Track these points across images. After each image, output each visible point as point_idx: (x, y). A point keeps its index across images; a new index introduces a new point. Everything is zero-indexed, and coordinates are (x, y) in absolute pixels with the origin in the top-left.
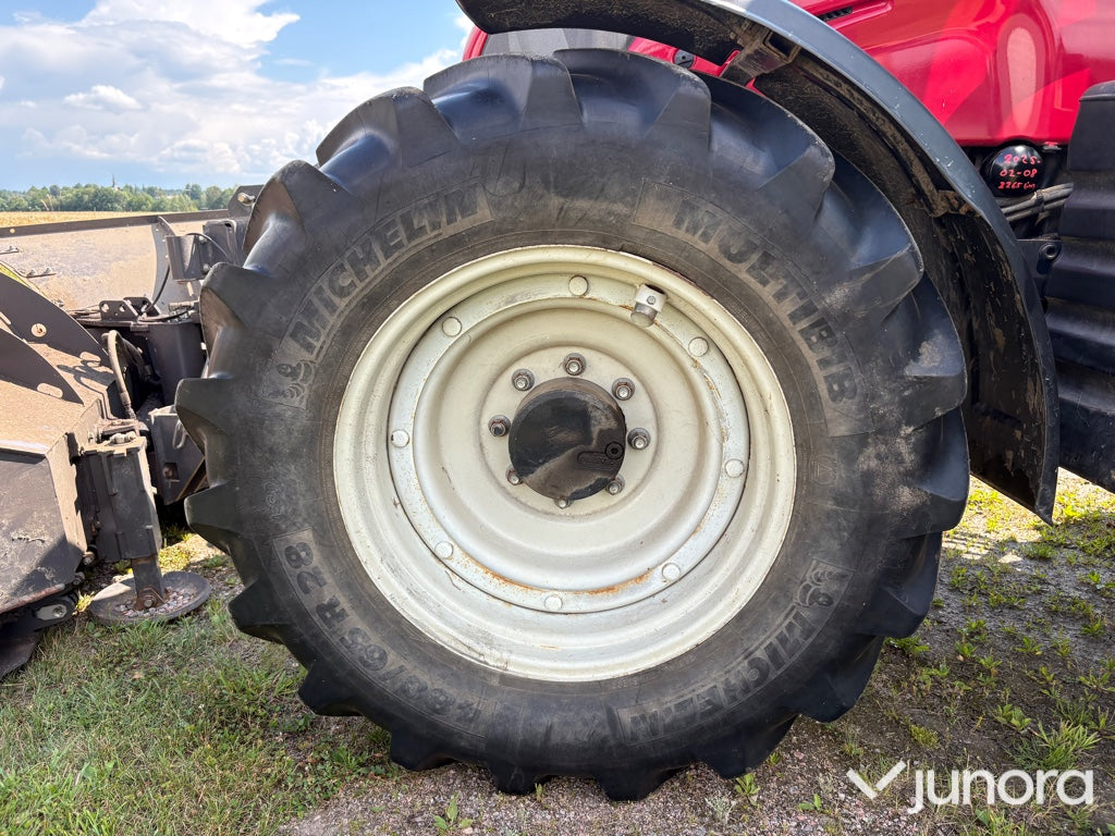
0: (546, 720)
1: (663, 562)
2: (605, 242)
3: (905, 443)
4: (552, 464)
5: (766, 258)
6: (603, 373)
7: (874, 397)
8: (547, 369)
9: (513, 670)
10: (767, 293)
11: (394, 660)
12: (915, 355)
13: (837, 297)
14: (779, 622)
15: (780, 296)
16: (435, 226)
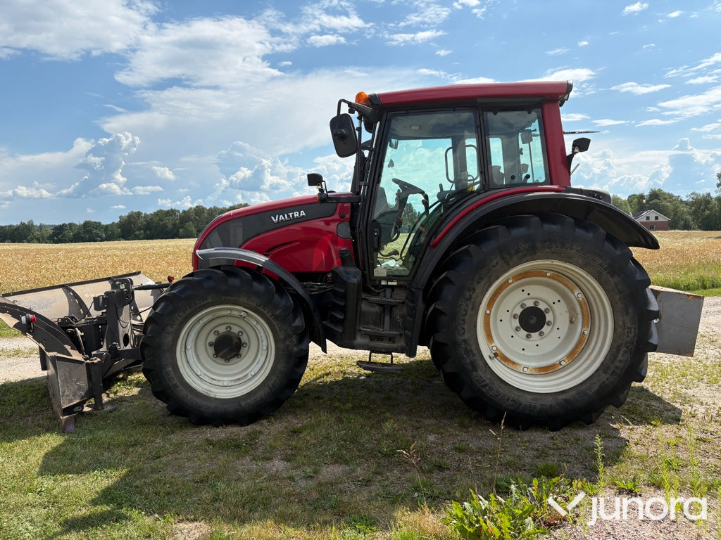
0: (225, 406)
1: (251, 371)
2: (234, 304)
3: (294, 339)
4: (224, 351)
5: (264, 306)
6: (235, 330)
7: (287, 330)
8: (222, 330)
9: (217, 397)
10: (265, 312)
11: (190, 397)
12: (294, 321)
13: (278, 312)
14: (274, 378)
15: (268, 313)
16: (200, 303)
